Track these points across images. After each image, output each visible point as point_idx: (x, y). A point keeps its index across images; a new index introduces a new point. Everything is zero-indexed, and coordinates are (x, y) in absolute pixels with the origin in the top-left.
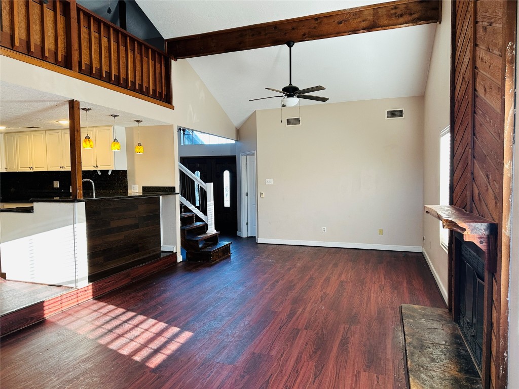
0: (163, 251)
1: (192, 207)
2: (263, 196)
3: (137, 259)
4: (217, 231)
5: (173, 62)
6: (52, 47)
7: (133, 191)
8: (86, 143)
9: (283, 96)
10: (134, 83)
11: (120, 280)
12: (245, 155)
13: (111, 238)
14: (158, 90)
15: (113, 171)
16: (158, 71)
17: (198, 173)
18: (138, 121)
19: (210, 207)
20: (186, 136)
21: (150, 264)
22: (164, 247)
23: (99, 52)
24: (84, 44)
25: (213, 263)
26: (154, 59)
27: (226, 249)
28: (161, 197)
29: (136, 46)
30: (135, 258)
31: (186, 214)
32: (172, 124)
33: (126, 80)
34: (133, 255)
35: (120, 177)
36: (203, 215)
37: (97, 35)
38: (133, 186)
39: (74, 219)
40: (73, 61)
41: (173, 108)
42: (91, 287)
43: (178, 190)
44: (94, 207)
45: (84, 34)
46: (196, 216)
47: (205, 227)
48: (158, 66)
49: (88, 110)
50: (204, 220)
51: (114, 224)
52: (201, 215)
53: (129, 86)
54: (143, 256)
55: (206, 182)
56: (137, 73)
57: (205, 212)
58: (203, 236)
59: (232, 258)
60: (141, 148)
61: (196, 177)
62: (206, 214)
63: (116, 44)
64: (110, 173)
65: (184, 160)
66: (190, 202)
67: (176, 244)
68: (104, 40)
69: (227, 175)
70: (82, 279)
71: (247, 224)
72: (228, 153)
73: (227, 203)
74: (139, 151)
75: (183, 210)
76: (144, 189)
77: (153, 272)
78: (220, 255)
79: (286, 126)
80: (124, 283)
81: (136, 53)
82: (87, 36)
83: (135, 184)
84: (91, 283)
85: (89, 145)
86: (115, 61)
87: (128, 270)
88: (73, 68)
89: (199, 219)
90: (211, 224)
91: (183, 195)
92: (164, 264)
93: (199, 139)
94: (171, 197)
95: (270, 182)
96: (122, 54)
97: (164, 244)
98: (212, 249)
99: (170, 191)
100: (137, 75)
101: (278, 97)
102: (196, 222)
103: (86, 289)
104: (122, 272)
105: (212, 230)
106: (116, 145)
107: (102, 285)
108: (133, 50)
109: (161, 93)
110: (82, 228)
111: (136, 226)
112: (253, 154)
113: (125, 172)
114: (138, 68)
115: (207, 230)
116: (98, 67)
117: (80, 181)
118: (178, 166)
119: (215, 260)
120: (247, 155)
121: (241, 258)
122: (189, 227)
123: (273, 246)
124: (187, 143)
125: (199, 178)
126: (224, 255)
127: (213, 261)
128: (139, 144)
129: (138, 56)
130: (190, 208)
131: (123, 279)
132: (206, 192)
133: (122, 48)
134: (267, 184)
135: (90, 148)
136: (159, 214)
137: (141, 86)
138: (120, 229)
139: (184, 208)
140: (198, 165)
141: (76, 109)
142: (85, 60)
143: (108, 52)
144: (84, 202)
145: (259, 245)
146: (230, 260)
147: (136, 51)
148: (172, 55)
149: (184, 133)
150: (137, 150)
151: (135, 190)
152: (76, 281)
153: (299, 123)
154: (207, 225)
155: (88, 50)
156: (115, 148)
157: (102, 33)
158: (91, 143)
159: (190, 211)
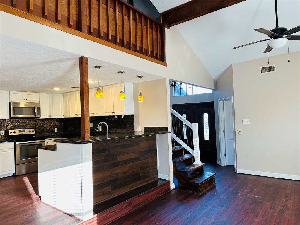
0: (159, 179)
1: (181, 142)
2: (240, 133)
3: (139, 186)
4: (202, 163)
5: (166, 29)
6: (66, 13)
7: (138, 130)
8: (97, 94)
9: (269, 39)
10: (135, 46)
11: (123, 209)
12: (221, 101)
13: (118, 170)
14: (155, 52)
15: (125, 116)
16: (155, 37)
17: (185, 115)
18: (140, 77)
19: (196, 143)
20: (176, 90)
21: (149, 193)
22: (160, 176)
23: (107, 20)
24: (94, 13)
25: (201, 194)
26: (151, 28)
27: (211, 180)
28: (157, 136)
29: (137, 16)
30: (137, 186)
31: (177, 148)
32: (166, 77)
33: (129, 43)
34: (135, 183)
35: (129, 120)
36: (190, 149)
37: (105, 6)
38: (138, 126)
39: (81, 158)
40: (82, 24)
41: (166, 65)
42: (96, 218)
43: (170, 129)
44: (104, 145)
45: (94, 5)
46: (185, 149)
47: (192, 159)
48: (155, 33)
49: (100, 67)
50: (191, 153)
51: (120, 158)
52: (188, 149)
53: (131, 47)
54: (144, 183)
55: (192, 122)
56: (138, 37)
57: (192, 147)
58: (192, 168)
59: (217, 188)
60: (142, 97)
61: (183, 118)
62: (192, 148)
63: (120, 14)
64: (122, 117)
65: (175, 107)
66: (180, 138)
67: (169, 174)
68: (111, 11)
69: (206, 116)
70: (88, 212)
71: (225, 155)
72: (207, 100)
73: (207, 137)
74: (141, 99)
75: (174, 144)
76: (146, 128)
77: (151, 200)
78: (206, 185)
79: (261, 73)
80: (126, 211)
81: (137, 22)
82: (96, 7)
83: (139, 125)
84: (96, 215)
85: (99, 95)
86: (120, 28)
87: (129, 200)
88: (82, 30)
89: (187, 152)
90: (197, 157)
91: (175, 132)
92: (159, 192)
93: (185, 92)
94: (165, 135)
95: (246, 121)
96: (126, 22)
97: (160, 173)
98: (199, 181)
99: (164, 130)
100: (138, 39)
101: (264, 40)
102: (184, 154)
103: (91, 221)
104: (124, 202)
105: (198, 162)
106: (122, 95)
107: (107, 215)
108: (135, 20)
109: (157, 54)
110: (88, 166)
111: (138, 159)
112: (230, 99)
113: (133, 116)
114: (139, 34)
115: (194, 161)
116: (106, 31)
117: (88, 126)
118: (170, 110)
119: (203, 191)
120: (223, 100)
121: (226, 190)
122: (179, 159)
123: (252, 177)
124: (177, 95)
125: (185, 119)
126: (209, 185)
127: (201, 192)
128: (141, 95)
129: (139, 25)
130: (180, 143)
131: (125, 208)
132: (192, 131)
133: (126, 18)
134: (243, 123)
135: (100, 98)
136: (156, 148)
137: (141, 48)
138: (125, 162)
139: (175, 143)
140: (184, 110)
141: (84, 64)
142: (95, 25)
143: (114, 20)
144: (91, 143)
145: (238, 175)
146: (216, 192)
147: (137, 20)
148: (165, 24)
149: (175, 88)
150: (139, 99)
151: (139, 130)
152: (82, 214)
153: (274, 70)
154: (193, 157)
155: (97, 18)
156: (122, 98)
157: (109, 5)
158: (101, 94)
159: (180, 145)
